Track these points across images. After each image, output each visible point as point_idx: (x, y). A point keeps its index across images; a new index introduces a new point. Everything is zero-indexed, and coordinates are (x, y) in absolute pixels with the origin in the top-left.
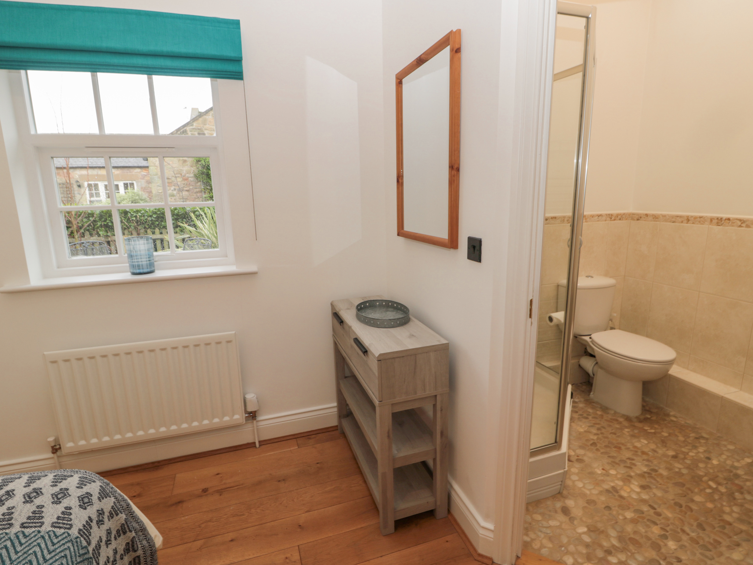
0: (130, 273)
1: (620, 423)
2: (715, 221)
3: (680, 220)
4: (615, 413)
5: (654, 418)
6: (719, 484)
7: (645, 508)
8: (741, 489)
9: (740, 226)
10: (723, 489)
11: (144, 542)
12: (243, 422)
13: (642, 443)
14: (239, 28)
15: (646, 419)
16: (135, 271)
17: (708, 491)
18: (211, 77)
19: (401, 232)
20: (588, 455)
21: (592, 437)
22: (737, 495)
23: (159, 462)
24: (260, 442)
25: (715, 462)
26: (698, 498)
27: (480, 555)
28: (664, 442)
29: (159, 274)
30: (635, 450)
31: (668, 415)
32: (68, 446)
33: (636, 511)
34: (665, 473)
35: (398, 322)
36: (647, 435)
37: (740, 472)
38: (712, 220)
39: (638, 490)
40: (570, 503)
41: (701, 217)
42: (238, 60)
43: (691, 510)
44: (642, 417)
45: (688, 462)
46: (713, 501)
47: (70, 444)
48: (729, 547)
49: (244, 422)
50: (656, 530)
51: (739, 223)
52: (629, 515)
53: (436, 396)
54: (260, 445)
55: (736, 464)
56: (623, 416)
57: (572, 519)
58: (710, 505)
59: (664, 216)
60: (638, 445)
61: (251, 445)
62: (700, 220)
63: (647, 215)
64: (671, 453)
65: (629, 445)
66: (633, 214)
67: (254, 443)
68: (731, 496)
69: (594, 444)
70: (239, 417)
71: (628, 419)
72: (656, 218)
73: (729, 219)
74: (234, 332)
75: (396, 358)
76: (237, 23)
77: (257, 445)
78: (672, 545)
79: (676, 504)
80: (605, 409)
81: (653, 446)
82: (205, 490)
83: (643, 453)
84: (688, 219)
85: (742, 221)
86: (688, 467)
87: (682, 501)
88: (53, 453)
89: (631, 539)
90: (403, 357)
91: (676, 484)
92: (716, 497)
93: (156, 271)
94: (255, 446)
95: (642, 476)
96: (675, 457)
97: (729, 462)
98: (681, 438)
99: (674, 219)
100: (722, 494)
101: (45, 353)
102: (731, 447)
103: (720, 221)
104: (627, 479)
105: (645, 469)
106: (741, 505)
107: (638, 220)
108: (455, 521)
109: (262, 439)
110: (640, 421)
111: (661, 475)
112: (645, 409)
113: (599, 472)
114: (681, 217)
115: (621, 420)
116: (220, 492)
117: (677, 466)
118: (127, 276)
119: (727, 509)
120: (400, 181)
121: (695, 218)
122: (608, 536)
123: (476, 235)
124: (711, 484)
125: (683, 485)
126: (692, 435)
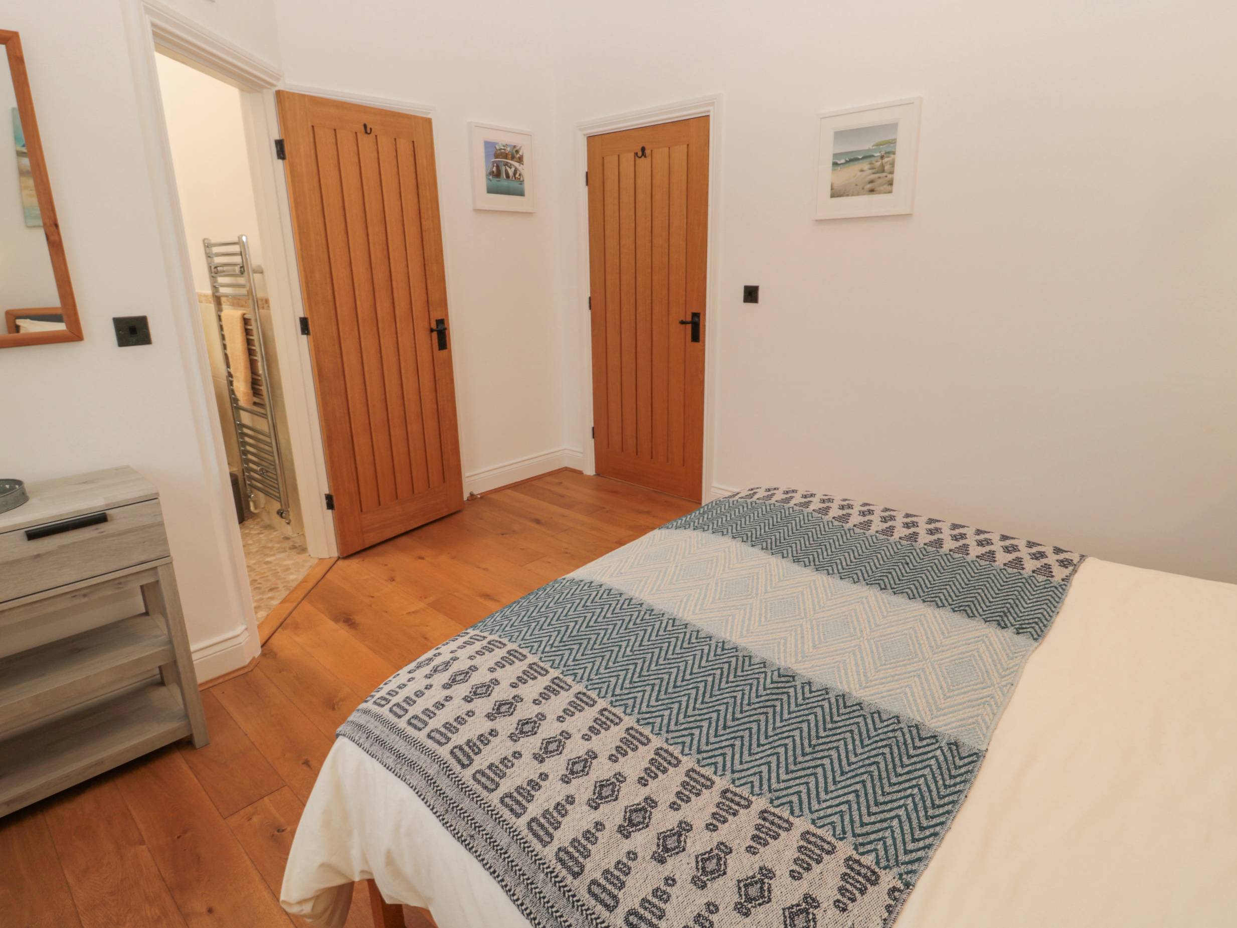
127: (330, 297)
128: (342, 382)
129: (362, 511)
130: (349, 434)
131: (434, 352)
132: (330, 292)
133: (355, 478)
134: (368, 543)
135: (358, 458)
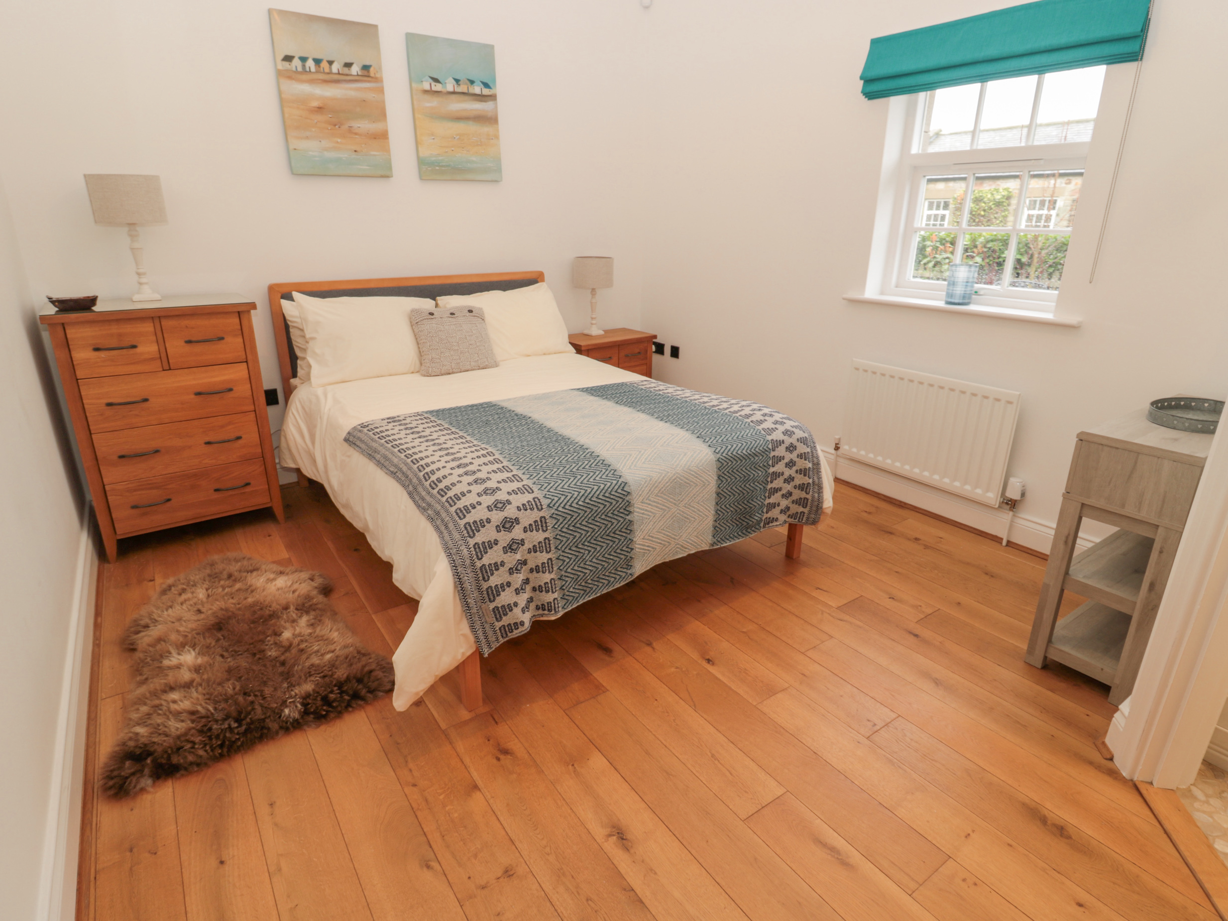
0: (944, 302)
11: (816, 495)
12: (995, 505)
16: (950, 300)
18: (1108, 64)
23: (905, 504)
24: (1009, 542)
27: (1104, 743)
32: (844, 448)
35: (1187, 425)
42: (1134, 36)
47: (846, 447)
49: (997, 506)
53: (1158, 526)
54: (1007, 545)
61: (997, 539)
67: (1002, 539)
70: (992, 497)
74: (1018, 393)
75: (1106, 445)
77: (1004, 543)
82: (917, 539)
88: (835, 449)
90: (1117, 448)
94: (1001, 543)
109: (1014, 540)
116: (926, 547)
118: (941, 304)
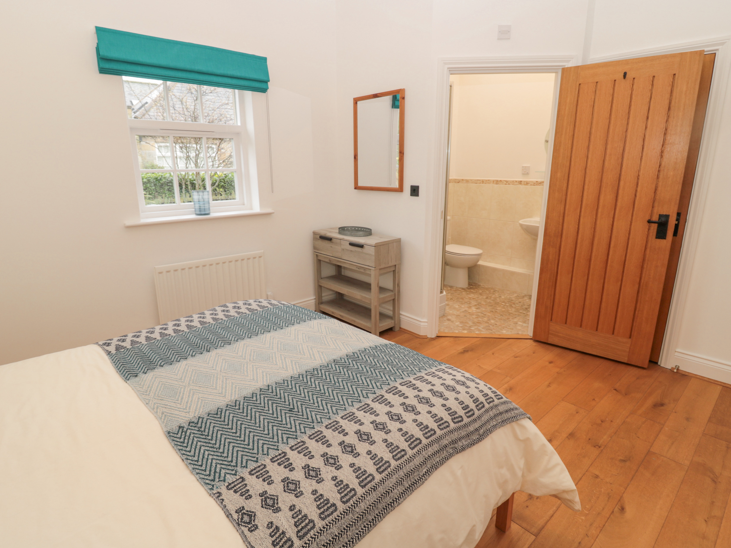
1: (460, 291)
2: (495, 182)
3: (479, 182)
4: (456, 287)
5: (474, 287)
6: (506, 303)
7: (480, 314)
8: (514, 304)
9: (506, 184)
10: (507, 305)
13: (472, 296)
14: (266, 62)
15: (471, 288)
17: (502, 306)
19: (357, 187)
20: (451, 303)
21: (449, 297)
22: (513, 305)
25: (503, 297)
26: (498, 308)
27: (421, 336)
28: (481, 294)
29: (213, 215)
30: (470, 298)
31: (480, 285)
33: (476, 315)
34: (484, 303)
36: (473, 293)
37: (513, 299)
38: (494, 181)
39: (475, 309)
40: (449, 317)
41: (489, 180)
42: (266, 82)
43: (497, 312)
44: (469, 288)
45: (492, 299)
46: (504, 308)
48: (513, 319)
50: (486, 319)
51: (505, 183)
52: (474, 316)
53: (395, 265)
55: (511, 297)
56: (460, 288)
57: (452, 322)
58: (504, 310)
59: (471, 180)
60: (470, 296)
62: (488, 182)
63: (463, 180)
64: (485, 297)
65: (466, 297)
66: (456, 179)
68: (511, 306)
69: (451, 299)
71: (463, 289)
72: (467, 181)
73: (501, 181)
75: (381, 245)
76: (265, 59)
78: (492, 321)
79: (491, 311)
80: (451, 287)
81: (477, 296)
83: (473, 299)
84: (483, 182)
85: (507, 181)
86: (493, 300)
87: (493, 310)
89: (477, 322)
90: (384, 245)
91: (490, 306)
92: (505, 307)
93: (211, 214)
95: (475, 305)
96: (487, 298)
97: (508, 297)
98: (488, 292)
99: (476, 182)
100: (507, 306)
101: (156, 267)
102: (508, 292)
103: (497, 182)
104: (470, 307)
105: (476, 303)
106: (515, 308)
107: (458, 183)
108: (405, 329)
110: (469, 289)
111: (483, 304)
112: (470, 284)
113: (457, 307)
114: (479, 180)
115: (460, 289)
117: (488, 301)
118: (193, 217)
119: (510, 310)
120: (356, 157)
121: (486, 181)
122: (468, 323)
123: (415, 184)
124: (503, 304)
125: (492, 306)
126: (492, 290)
127: (564, 188)
128: (559, 240)
129: (551, 320)
130: (556, 271)
131: (650, 238)
132: (565, 185)
133: (552, 299)
134: (550, 341)
135: (558, 288)
